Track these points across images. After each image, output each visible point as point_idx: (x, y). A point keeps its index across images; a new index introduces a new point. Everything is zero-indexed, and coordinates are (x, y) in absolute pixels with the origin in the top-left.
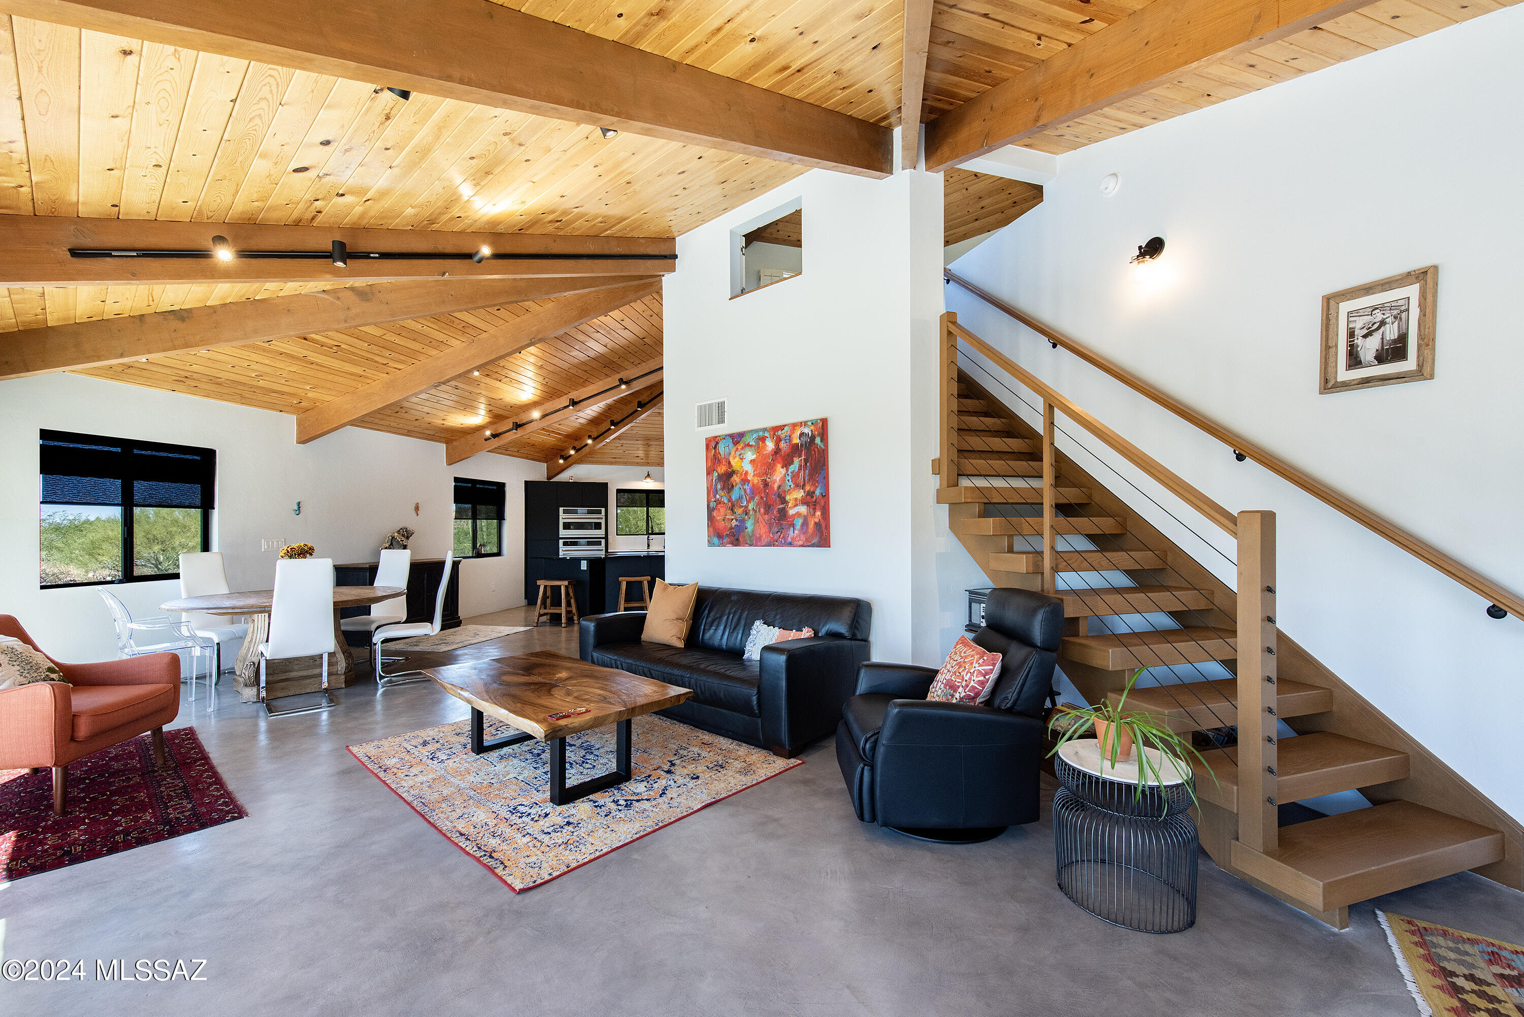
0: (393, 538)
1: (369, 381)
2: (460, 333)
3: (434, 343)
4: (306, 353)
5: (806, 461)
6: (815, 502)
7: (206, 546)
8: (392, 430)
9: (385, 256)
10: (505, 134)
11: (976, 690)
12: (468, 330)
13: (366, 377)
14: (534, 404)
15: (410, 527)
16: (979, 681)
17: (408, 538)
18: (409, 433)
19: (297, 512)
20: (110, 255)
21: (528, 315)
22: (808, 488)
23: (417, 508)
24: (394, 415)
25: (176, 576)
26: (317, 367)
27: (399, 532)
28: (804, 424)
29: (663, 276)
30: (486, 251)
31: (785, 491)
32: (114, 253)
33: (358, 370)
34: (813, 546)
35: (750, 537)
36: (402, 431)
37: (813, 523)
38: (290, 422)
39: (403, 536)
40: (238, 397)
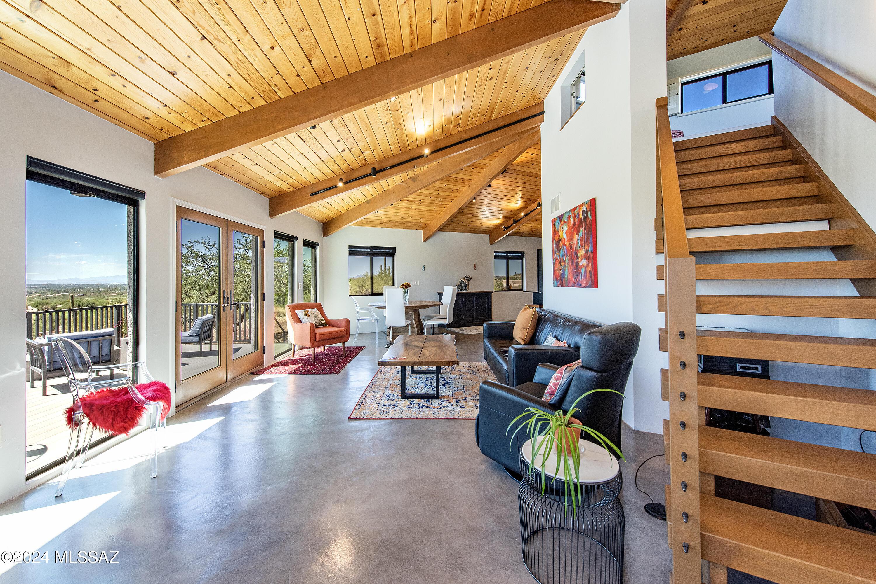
0: (462, 280)
1: (439, 212)
2: (462, 184)
3: (454, 191)
4: (412, 206)
5: (585, 228)
6: (589, 257)
7: (394, 285)
8: (460, 231)
9: (391, 167)
10: (386, 110)
11: (552, 389)
12: (465, 182)
13: (437, 211)
14: (522, 209)
15: (470, 275)
16: (554, 383)
17: (469, 281)
18: (469, 232)
19: (424, 270)
20: (318, 193)
21: (488, 167)
22: (586, 247)
23: (475, 267)
24: (458, 224)
25: (382, 294)
26: (418, 210)
27: (464, 278)
28: (583, 204)
29: (540, 125)
30: (427, 151)
31: (578, 250)
32: (319, 192)
33: (433, 209)
34: (589, 287)
35: (567, 281)
36: (466, 231)
37: (588, 271)
38: (420, 233)
39: (466, 280)
40: (401, 226)
